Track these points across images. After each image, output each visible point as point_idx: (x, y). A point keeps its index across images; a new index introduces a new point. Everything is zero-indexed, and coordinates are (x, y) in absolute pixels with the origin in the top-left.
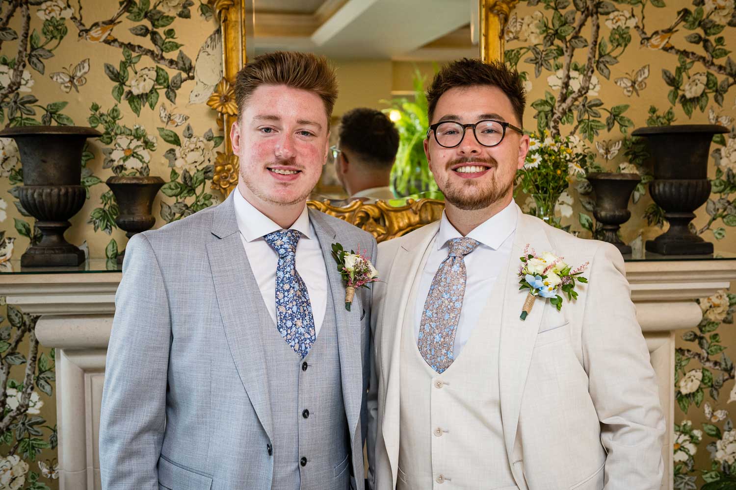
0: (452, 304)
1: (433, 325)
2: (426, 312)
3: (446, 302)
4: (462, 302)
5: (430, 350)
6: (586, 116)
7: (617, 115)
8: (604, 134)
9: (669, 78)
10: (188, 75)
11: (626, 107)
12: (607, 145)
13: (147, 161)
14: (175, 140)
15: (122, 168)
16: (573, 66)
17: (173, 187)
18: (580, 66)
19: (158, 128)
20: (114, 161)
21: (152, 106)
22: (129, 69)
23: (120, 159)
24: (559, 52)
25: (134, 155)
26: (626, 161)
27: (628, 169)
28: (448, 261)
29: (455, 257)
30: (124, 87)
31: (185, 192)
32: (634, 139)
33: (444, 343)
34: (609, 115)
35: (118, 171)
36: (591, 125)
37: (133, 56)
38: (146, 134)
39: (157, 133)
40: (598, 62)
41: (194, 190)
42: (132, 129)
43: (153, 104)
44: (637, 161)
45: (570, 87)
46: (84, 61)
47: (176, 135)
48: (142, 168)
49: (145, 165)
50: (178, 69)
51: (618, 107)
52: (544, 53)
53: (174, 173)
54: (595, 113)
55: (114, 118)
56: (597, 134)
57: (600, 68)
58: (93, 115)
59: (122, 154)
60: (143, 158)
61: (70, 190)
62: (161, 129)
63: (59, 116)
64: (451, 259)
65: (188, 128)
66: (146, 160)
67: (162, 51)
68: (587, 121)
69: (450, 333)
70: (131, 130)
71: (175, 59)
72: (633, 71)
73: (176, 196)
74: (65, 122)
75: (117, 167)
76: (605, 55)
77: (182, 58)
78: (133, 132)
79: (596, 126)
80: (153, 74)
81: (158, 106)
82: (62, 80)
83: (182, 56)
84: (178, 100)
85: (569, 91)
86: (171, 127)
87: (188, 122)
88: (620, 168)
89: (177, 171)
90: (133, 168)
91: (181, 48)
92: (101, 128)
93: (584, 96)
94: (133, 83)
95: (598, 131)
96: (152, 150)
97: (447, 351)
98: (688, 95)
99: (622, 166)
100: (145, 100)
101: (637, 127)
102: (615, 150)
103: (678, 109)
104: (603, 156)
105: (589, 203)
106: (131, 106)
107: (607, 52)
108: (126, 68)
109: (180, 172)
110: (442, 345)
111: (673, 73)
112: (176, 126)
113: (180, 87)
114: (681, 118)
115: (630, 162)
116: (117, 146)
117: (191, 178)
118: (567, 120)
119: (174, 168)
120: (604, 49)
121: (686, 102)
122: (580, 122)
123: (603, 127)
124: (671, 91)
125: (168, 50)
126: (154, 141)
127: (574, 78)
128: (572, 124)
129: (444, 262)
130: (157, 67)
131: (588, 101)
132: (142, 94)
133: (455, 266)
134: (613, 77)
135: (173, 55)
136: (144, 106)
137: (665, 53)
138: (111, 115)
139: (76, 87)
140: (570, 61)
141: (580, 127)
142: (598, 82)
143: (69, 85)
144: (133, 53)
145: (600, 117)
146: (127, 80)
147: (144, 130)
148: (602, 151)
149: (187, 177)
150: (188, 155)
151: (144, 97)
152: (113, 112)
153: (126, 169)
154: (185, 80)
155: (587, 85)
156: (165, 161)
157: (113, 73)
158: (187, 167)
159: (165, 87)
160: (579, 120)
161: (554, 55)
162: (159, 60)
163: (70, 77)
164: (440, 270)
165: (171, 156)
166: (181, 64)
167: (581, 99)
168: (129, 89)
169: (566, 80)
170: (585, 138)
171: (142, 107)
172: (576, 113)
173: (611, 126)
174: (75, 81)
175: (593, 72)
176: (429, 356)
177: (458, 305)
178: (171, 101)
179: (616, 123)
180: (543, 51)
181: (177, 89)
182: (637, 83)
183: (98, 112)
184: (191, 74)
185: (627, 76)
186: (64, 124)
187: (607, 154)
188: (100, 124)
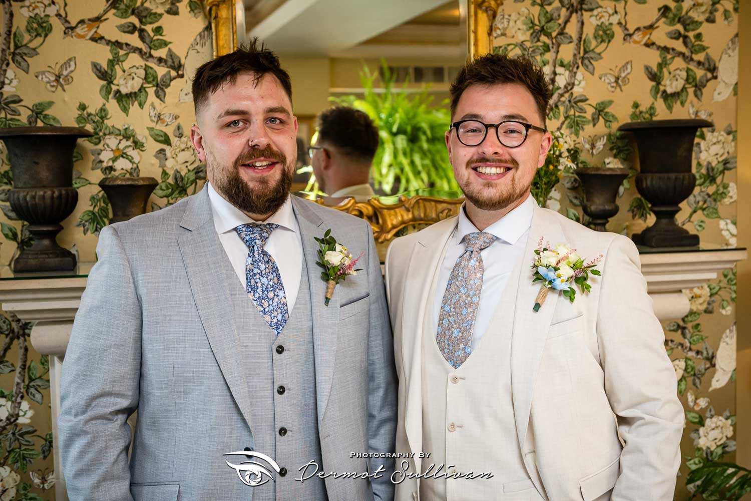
0: (469, 299)
1: (451, 319)
2: (444, 307)
3: (464, 296)
4: (479, 297)
5: (448, 345)
6: (572, 112)
7: (602, 111)
8: (589, 130)
9: (651, 73)
10: (178, 73)
11: (611, 102)
12: (592, 141)
13: (137, 162)
14: (165, 140)
15: (111, 169)
16: (559, 62)
17: (164, 187)
18: (565, 62)
19: (148, 128)
20: (103, 162)
21: (141, 105)
22: (117, 67)
23: (110, 159)
24: (545, 48)
25: (124, 155)
26: (611, 156)
27: (614, 164)
28: (465, 256)
29: (472, 252)
30: (112, 86)
31: (177, 192)
32: (618, 134)
33: (463, 338)
34: (594, 110)
35: (108, 172)
36: (577, 120)
37: (120, 54)
38: (135, 134)
39: (147, 133)
40: (583, 58)
41: (186, 191)
42: (121, 129)
43: (142, 104)
44: (622, 156)
45: (556, 84)
46: (70, 60)
47: (166, 135)
48: (132, 168)
49: (135, 166)
50: (167, 67)
51: (602, 103)
52: (531, 49)
53: (165, 173)
54: (580, 109)
55: (102, 118)
56: (583, 129)
57: (585, 64)
58: (80, 116)
59: (111, 155)
60: (132, 158)
61: (64, 192)
62: (151, 129)
63: (46, 116)
64: (468, 253)
65: (179, 128)
66: (136, 160)
67: (151, 48)
68: (573, 117)
69: (468, 328)
70: (119, 130)
71: (164, 56)
72: (617, 66)
73: (167, 196)
74: (52, 122)
75: (107, 168)
76: (590, 51)
77: (171, 56)
78: (122, 132)
79: (582, 121)
80: (142, 73)
81: (147, 106)
82: (47, 80)
83: (171, 54)
84: (167, 99)
85: (556, 87)
86: (160, 127)
87: (178, 121)
88: (605, 163)
89: (168, 171)
90: (122, 169)
91: (170, 46)
92: (89, 128)
93: (570, 92)
94: (122, 82)
95: (584, 127)
96: (142, 151)
97: (465, 346)
98: (669, 90)
99: (607, 161)
100: (134, 99)
101: (621, 123)
102: (600, 145)
103: (660, 104)
104: (589, 151)
105: (576, 198)
106: (119, 105)
107: (591, 48)
108: (114, 66)
109: (171, 173)
110: (461, 340)
111: (655, 68)
112: (167, 125)
113: (169, 85)
114: (662, 114)
115: (615, 156)
116: (106, 146)
117: (182, 179)
118: (554, 115)
119: (165, 168)
120: (589, 45)
121: (666, 96)
122: (566, 118)
123: (588, 122)
124: (653, 87)
125: (157, 48)
126: (144, 141)
127: (560, 74)
128: (558, 120)
129: (461, 257)
130: (146, 65)
131: (574, 96)
132: (131, 93)
133: (472, 261)
134: (597, 73)
135: (162, 53)
136: (133, 105)
137: (647, 49)
138: (99, 115)
139: (62, 86)
140: (556, 58)
141: (566, 122)
142: (583, 78)
143: (55, 84)
144: (120, 51)
145: (585, 112)
146: (115, 79)
147: (133, 130)
148: (588, 146)
149: (178, 177)
150: (179, 155)
151: (133, 96)
152: (101, 112)
153: (115, 170)
154: (175, 78)
155: (572, 81)
156: (156, 162)
157: (100, 71)
158: (178, 168)
159: (154, 86)
160: (566, 115)
161: (540, 52)
162: (148, 57)
163: (56, 76)
164: (458, 265)
165: (161, 156)
166: (170, 62)
167: (567, 95)
168: (117, 87)
169: (553, 76)
170: (571, 133)
171: (131, 106)
172: (562, 109)
173: (596, 121)
174: (61, 80)
175: (578, 68)
176: (446, 351)
177: (475, 299)
178: (161, 99)
179: (601, 118)
180: (530, 47)
181: (167, 88)
182: (621, 79)
183: (85, 112)
184: (180, 72)
185: (611, 72)
186: (51, 125)
187: (592, 149)
188: (88, 125)
